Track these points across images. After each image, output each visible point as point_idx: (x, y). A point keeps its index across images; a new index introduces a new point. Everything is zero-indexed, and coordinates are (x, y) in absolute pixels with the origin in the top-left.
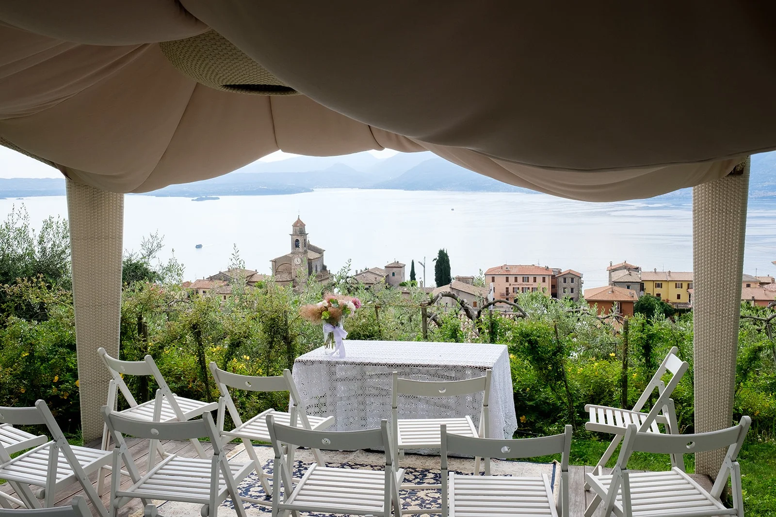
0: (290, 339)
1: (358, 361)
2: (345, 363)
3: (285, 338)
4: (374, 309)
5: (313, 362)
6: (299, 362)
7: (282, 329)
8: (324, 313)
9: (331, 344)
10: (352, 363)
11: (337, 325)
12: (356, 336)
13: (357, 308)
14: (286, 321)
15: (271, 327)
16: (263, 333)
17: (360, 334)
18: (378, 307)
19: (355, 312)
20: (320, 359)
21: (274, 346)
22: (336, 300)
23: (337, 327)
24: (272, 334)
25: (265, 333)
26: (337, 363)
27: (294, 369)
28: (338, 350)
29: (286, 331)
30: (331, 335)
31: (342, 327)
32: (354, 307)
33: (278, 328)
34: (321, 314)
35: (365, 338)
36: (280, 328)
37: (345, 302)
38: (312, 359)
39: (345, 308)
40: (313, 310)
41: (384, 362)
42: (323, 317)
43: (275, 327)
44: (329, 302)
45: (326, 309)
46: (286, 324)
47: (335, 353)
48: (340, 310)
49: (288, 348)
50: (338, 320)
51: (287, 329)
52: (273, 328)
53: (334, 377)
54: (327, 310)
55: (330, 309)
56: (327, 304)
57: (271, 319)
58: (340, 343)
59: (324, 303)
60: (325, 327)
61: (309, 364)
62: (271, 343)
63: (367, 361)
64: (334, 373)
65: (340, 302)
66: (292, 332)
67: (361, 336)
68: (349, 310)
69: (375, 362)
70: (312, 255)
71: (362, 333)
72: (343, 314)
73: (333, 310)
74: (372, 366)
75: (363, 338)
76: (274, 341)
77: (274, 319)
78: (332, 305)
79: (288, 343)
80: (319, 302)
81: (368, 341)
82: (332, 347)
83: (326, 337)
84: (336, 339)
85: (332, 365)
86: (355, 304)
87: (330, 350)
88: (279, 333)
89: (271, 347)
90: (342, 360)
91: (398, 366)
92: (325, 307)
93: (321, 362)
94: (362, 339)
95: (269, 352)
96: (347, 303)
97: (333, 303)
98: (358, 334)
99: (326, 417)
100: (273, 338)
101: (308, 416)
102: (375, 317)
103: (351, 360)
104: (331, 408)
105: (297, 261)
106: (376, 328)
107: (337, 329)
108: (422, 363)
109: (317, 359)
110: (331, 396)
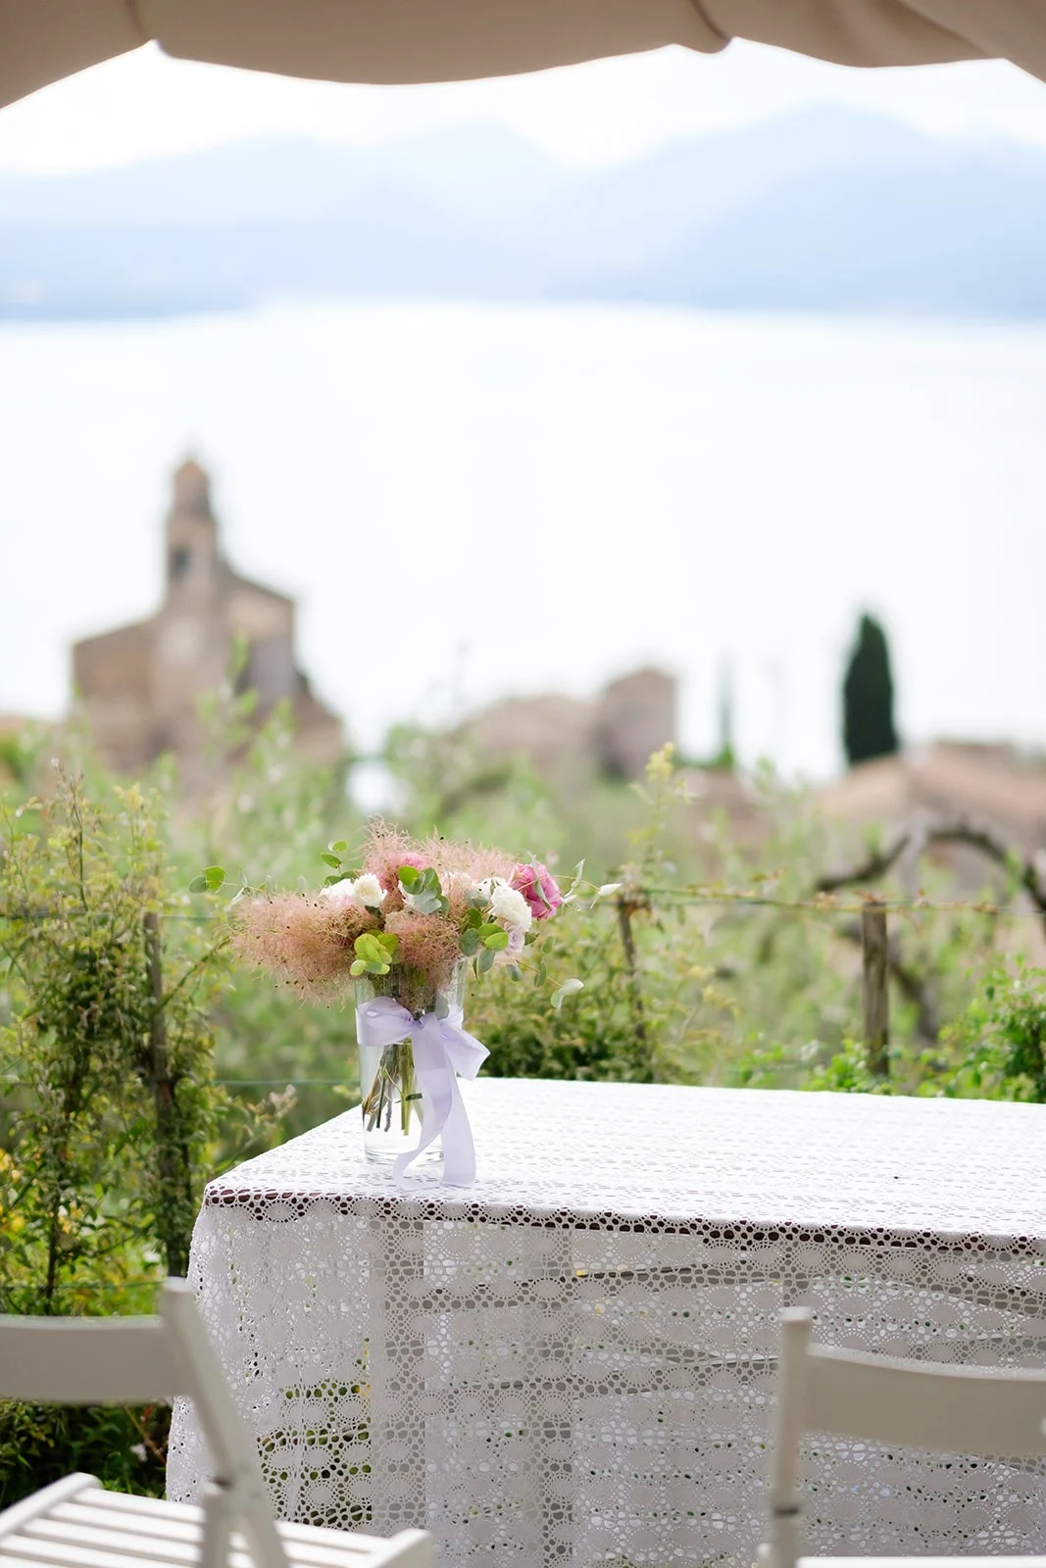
0: (172, 1061)
1: (547, 1201)
2: (475, 1214)
3: (146, 1059)
4: (611, 916)
5: (301, 1205)
6: (228, 1201)
7: (131, 1012)
8: (367, 943)
9: (397, 1109)
10: (518, 1216)
11: (431, 1008)
12: (517, 1056)
13: (537, 915)
14: (154, 971)
15: (74, 998)
16: (30, 1031)
17: (538, 1044)
18: (634, 906)
19: (529, 939)
20: (342, 1188)
21: (87, 1101)
22: (429, 872)
23: (434, 1016)
24: (80, 1036)
25: (43, 1028)
26: (431, 1211)
27: (202, 1243)
28: (438, 1141)
29: (154, 1023)
30: (399, 1061)
31: (455, 1016)
32: (522, 913)
33: (111, 1008)
34: (348, 943)
35: (566, 1066)
36: (120, 1004)
37: (475, 885)
38: (297, 1186)
39: (474, 918)
40: (306, 924)
41: (682, 1211)
42: (358, 966)
43: (94, 998)
44: (390, 883)
45: (376, 920)
46: (152, 987)
47: (422, 1158)
48: (450, 931)
49: (162, 1113)
50: (438, 978)
51: (155, 1011)
52: (86, 1004)
53: (416, 1290)
54: (382, 927)
55: (396, 922)
56: (379, 897)
57: (78, 956)
58: (446, 1101)
59: (364, 890)
60: (365, 1017)
61: (280, 1211)
62: (72, 1082)
63: (593, 1204)
64: (411, 1267)
65: (448, 879)
66: (181, 1025)
67: (541, 1056)
68: (501, 925)
69: (636, 1208)
70: (249, 617)
71: (548, 1040)
72: (467, 948)
73: (416, 926)
74: (616, 1234)
75: (556, 1066)
76: (86, 1071)
77: (92, 958)
78: (410, 900)
79: (160, 1083)
80: (334, 880)
81: (579, 1087)
82: (404, 1125)
83: (370, 1065)
84: (423, 1079)
85: (405, 1225)
86: (531, 896)
87: (392, 1141)
88: (117, 1033)
89: (71, 1105)
90: (460, 1197)
91: (759, 1236)
92: (371, 910)
93: (343, 1206)
94: (549, 1075)
95: (64, 1130)
96: (486, 889)
97: (416, 888)
98: (531, 1043)
99: (386, 1533)
100: (82, 1056)
101: (287, 1528)
102: (616, 956)
103: (506, 1199)
104: (399, 1452)
105: (182, 643)
106: (621, 1017)
107: (430, 1025)
108: (891, 1225)
109: (324, 1189)
110: (395, 1386)
